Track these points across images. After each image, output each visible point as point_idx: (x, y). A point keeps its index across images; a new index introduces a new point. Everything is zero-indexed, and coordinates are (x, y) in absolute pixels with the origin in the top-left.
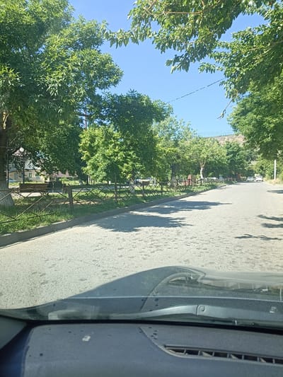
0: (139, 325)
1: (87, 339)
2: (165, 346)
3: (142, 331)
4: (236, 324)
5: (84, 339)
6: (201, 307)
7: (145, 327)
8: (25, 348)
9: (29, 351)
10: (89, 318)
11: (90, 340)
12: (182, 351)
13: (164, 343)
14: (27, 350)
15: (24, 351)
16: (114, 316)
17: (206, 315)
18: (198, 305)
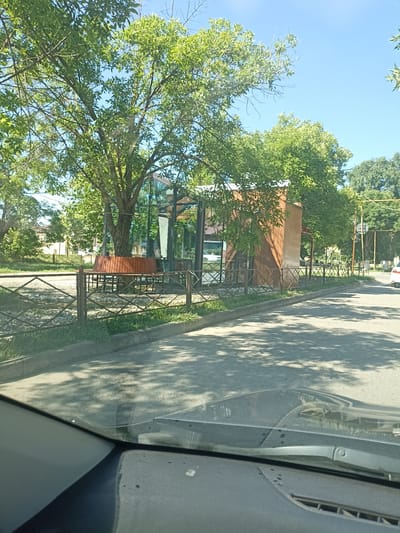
0: (257, 464)
1: (192, 473)
2: (293, 496)
3: (261, 474)
4: (390, 479)
5: (188, 474)
6: (340, 451)
7: (265, 469)
8: (117, 476)
9: (122, 480)
10: (188, 447)
11: (195, 475)
12: (315, 506)
13: (291, 491)
14: (120, 478)
15: (117, 480)
16: (221, 448)
17: (346, 461)
18: (336, 446)
